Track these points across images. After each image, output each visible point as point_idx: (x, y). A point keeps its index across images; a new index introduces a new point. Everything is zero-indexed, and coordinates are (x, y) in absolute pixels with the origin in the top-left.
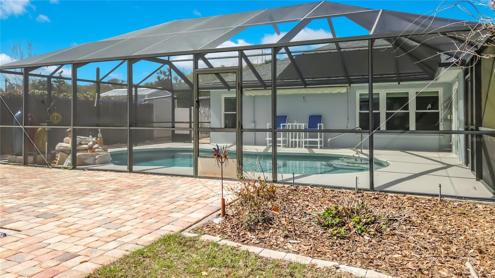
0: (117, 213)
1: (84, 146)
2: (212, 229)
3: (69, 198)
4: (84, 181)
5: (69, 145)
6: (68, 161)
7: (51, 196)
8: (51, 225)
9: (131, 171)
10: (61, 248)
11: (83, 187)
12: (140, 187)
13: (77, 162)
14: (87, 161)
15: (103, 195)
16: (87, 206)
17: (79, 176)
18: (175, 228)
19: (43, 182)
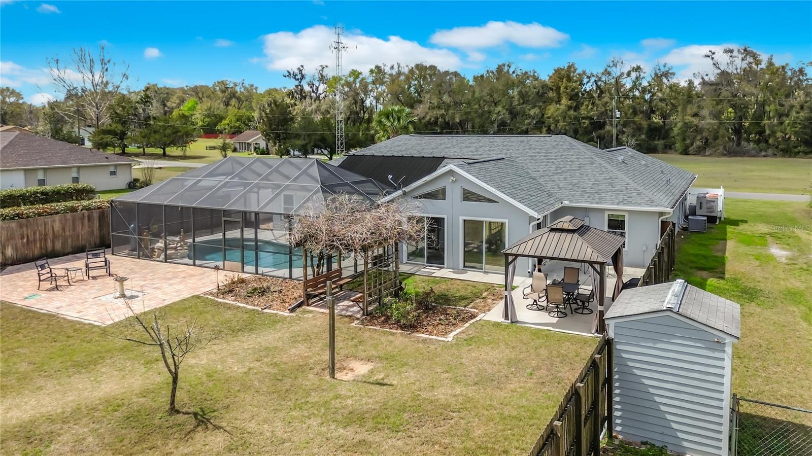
0: (181, 288)
1: (172, 246)
2: (211, 294)
3: (164, 281)
4: (171, 272)
5: (162, 245)
6: (162, 256)
7: (157, 280)
8: (159, 291)
9: (194, 265)
10: (163, 298)
11: (169, 275)
12: (195, 276)
13: (168, 257)
14: (173, 257)
15: (178, 280)
16: (171, 285)
17: (168, 268)
18: (198, 293)
19: (152, 272)
